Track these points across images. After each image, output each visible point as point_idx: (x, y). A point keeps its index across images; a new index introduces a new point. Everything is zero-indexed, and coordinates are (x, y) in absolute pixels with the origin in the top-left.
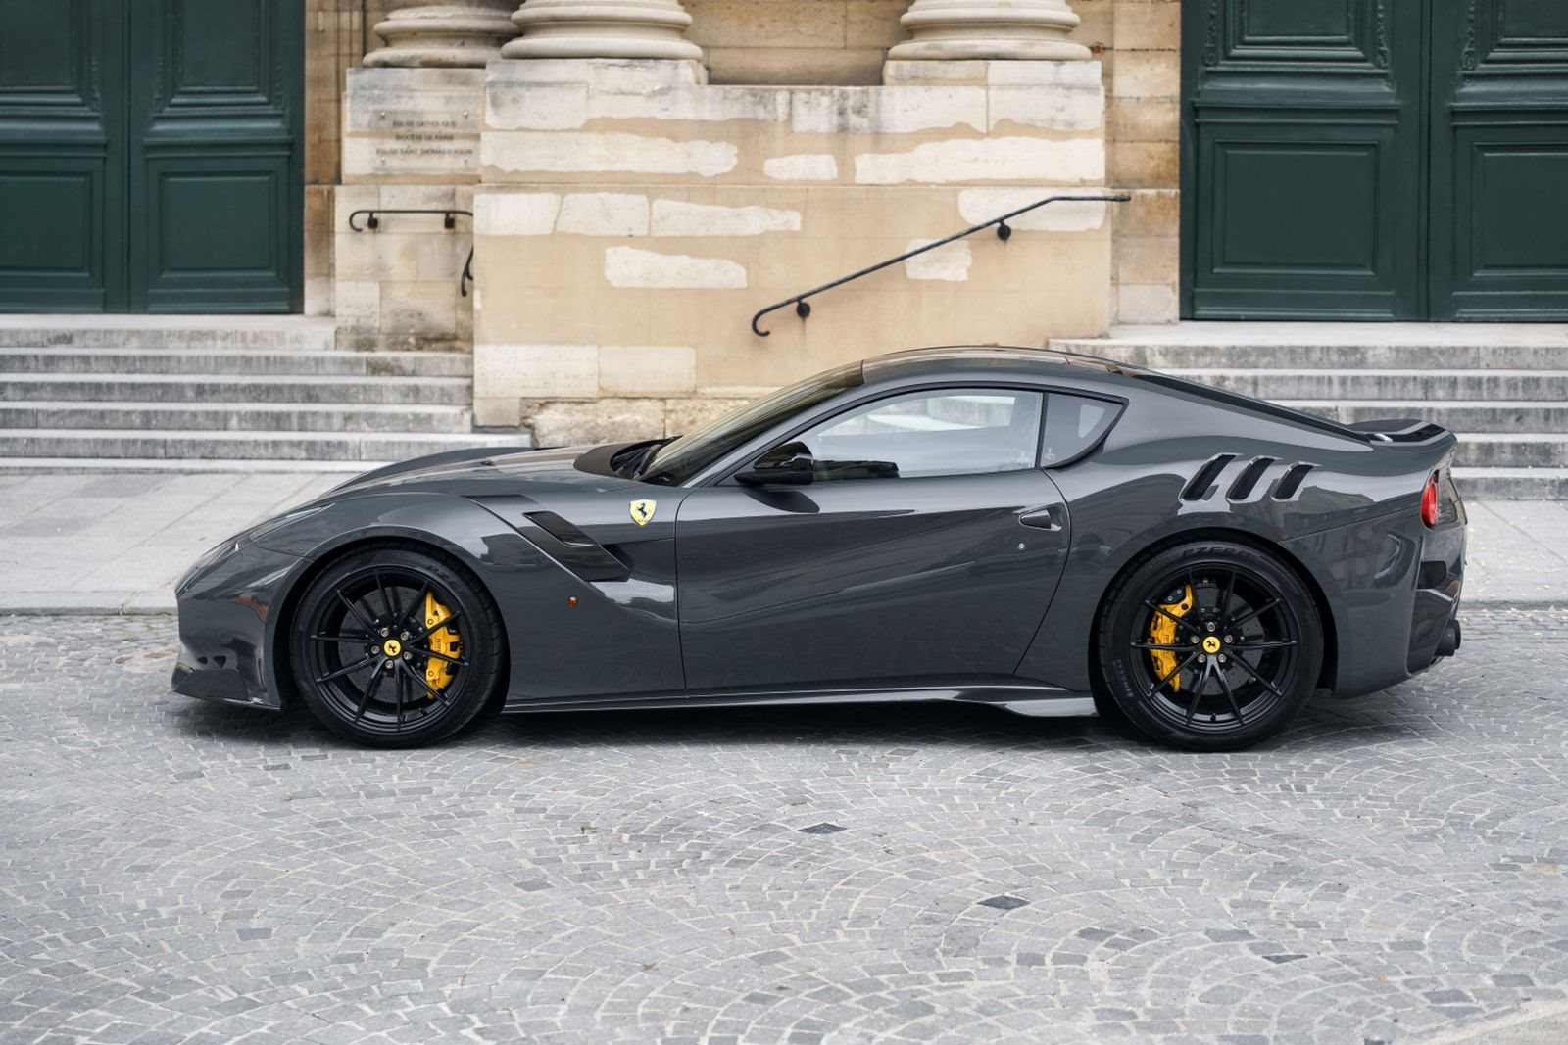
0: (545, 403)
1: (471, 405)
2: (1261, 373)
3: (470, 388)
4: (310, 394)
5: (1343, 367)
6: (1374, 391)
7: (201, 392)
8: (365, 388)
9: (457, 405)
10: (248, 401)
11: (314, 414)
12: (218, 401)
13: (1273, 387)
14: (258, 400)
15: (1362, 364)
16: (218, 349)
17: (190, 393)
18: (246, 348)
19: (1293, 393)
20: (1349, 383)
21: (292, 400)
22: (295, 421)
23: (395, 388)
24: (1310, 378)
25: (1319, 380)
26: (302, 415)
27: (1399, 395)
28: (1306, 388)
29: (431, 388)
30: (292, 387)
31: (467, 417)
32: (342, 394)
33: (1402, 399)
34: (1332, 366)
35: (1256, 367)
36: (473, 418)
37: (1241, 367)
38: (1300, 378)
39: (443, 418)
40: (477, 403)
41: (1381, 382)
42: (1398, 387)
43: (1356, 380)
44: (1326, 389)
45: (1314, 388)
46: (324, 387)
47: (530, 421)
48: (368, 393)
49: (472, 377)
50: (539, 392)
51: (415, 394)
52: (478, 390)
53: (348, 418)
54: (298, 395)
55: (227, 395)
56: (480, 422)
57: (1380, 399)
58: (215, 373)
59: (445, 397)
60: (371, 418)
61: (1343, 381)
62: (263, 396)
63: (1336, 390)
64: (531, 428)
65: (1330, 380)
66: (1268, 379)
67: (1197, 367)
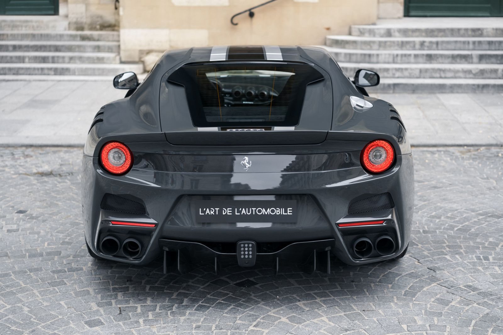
0: (149, 52)
1: (119, 53)
2: (439, 39)
3: (119, 46)
4: (57, 49)
5: (473, 36)
6: (487, 47)
7: (15, 48)
8: (79, 46)
9: (115, 52)
10: (33, 51)
11: (58, 57)
12: (21, 51)
13: (444, 45)
14: (37, 50)
15: (481, 35)
16: (23, 31)
17: (11, 48)
18: (34, 30)
19: (453, 47)
20: (477, 44)
21: (50, 51)
22: (50, 60)
23: (90, 46)
24: (460, 42)
25: (464, 42)
26: (53, 58)
27: (497, 48)
28: (458, 45)
29: (104, 46)
30: (50, 46)
31: (118, 58)
32: (70, 49)
33: (499, 50)
34: (469, 36)
35: (437, 36)
36: (120, 59)
37: (431, 36)
38: (456, 42)
39: (108, 58)
40: (122, 53)
41: (490, 43)
42: (497, 45)
43: (480, 42)
44: (467, 46)
45: (462, 46)
46: (62, 46)
47: (142, 59)
48: (80, 48)
49: (119, 41)
50: (146, 48)
51: (98, 49)
52: (122, 47)
53: (71, 58)
54: (52, 49)
55: (25, 49)
56: (123, 60)
57: (489, 50)
58: (21, 40)
59: (110, 49)
60: (80, 58)
61: (474, 43)
62: (39, 50)
63: (471, 46)
64: (143, 62)
65: (468, 43)
66: (443, 42)
67: (412, 36)
